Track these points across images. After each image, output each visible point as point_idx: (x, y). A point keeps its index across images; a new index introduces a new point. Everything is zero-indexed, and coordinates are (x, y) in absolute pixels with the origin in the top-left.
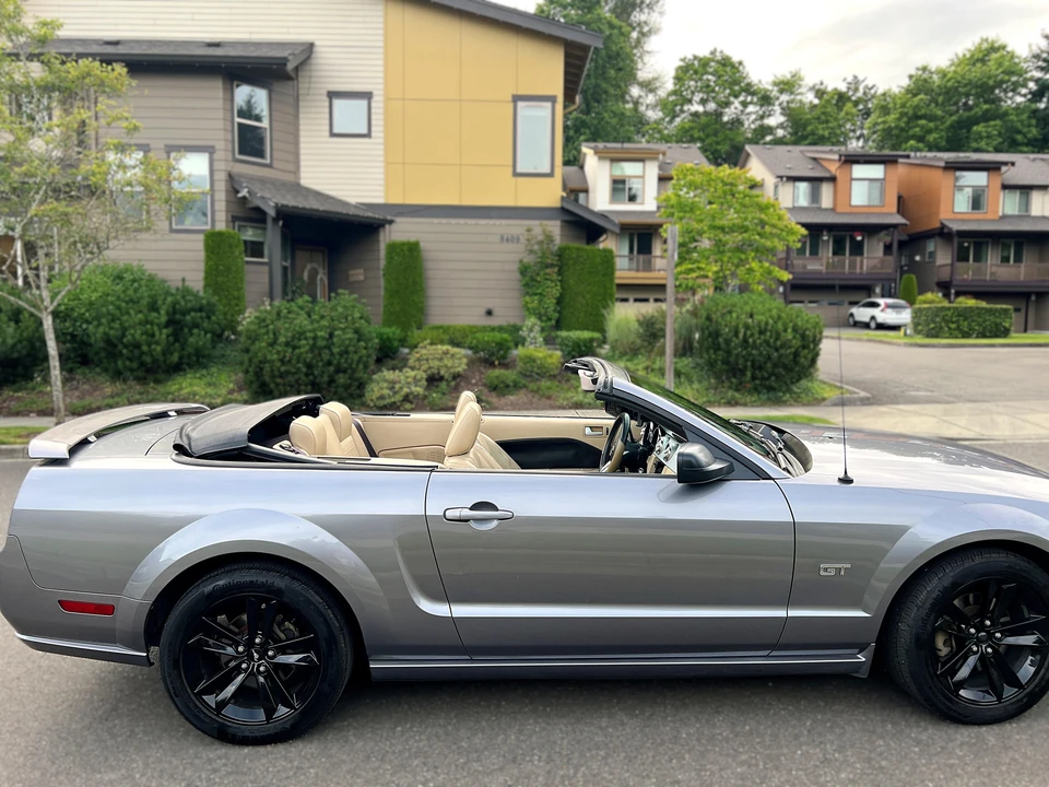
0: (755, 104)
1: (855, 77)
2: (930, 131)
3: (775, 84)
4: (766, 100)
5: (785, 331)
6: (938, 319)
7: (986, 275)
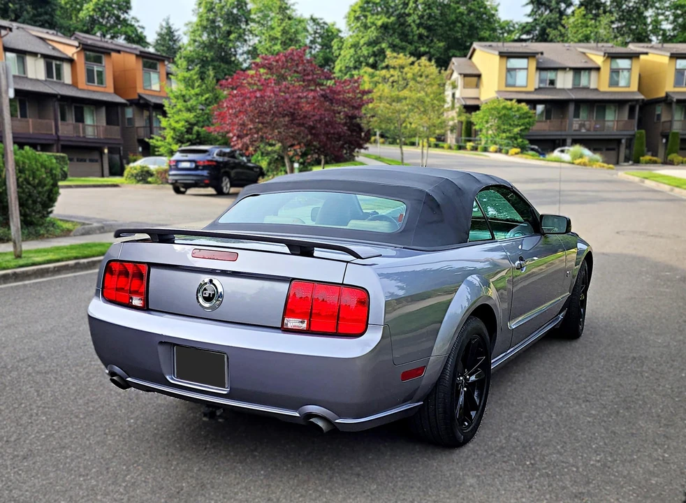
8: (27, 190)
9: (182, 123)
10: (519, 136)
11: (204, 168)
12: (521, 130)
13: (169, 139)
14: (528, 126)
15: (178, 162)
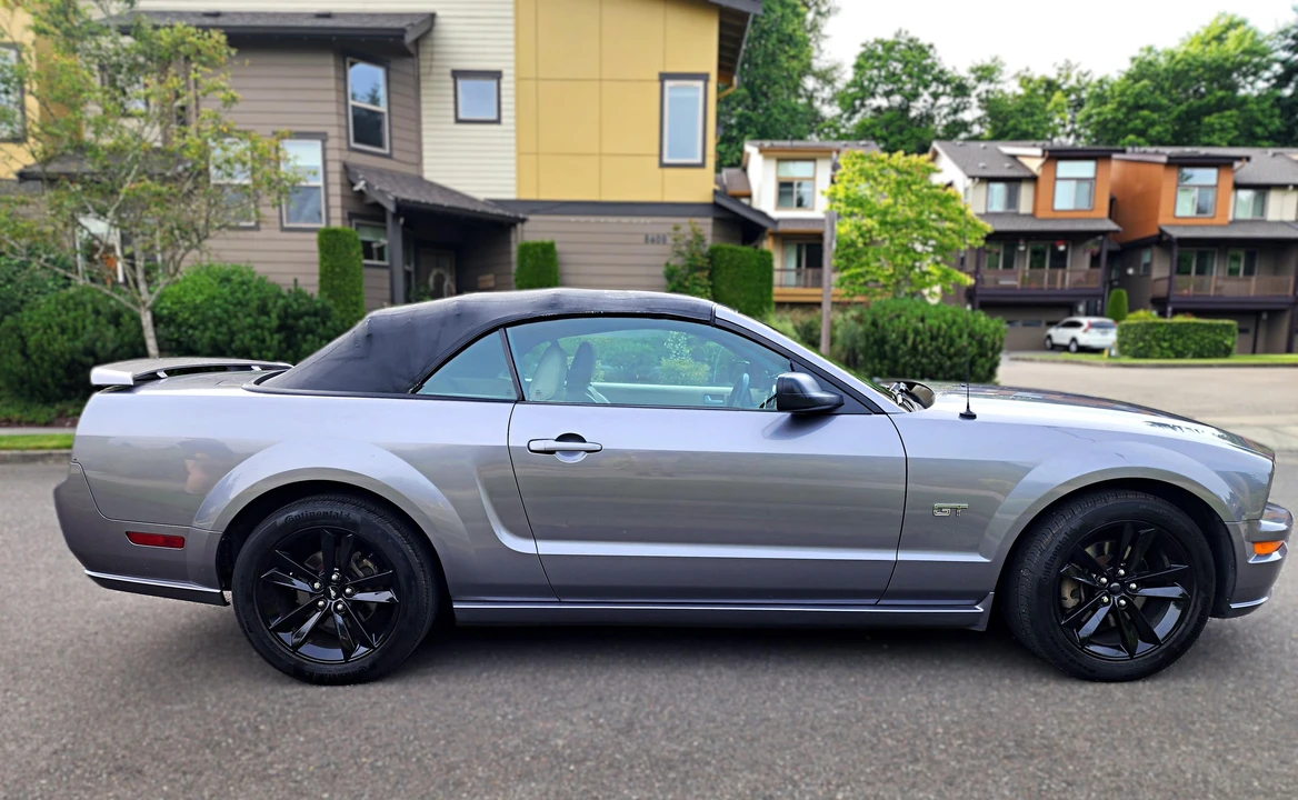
0: (949, 95)
1: (1068, 62)
2: (1152, 124)
3: (973, 71)
4: (961, 90)
5: (960, 336)
6: (1147, 337)
7: (1209, 289)
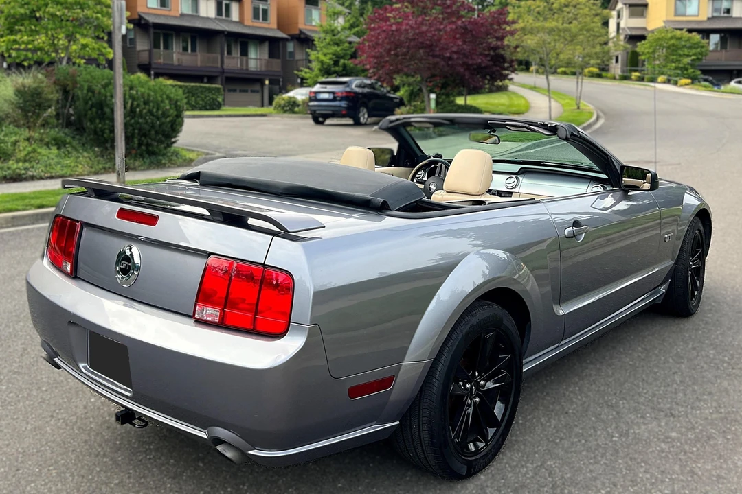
7: (174, 60)
8: (150, 121)
9: (329, 56)
10: (689, 67)
11: (342, 99)
12: (692, 60)
13: (316, 72)
14: (700, 56)
15: (316, 93)
